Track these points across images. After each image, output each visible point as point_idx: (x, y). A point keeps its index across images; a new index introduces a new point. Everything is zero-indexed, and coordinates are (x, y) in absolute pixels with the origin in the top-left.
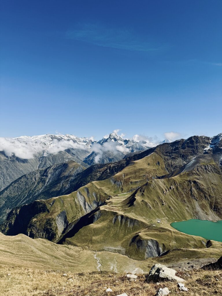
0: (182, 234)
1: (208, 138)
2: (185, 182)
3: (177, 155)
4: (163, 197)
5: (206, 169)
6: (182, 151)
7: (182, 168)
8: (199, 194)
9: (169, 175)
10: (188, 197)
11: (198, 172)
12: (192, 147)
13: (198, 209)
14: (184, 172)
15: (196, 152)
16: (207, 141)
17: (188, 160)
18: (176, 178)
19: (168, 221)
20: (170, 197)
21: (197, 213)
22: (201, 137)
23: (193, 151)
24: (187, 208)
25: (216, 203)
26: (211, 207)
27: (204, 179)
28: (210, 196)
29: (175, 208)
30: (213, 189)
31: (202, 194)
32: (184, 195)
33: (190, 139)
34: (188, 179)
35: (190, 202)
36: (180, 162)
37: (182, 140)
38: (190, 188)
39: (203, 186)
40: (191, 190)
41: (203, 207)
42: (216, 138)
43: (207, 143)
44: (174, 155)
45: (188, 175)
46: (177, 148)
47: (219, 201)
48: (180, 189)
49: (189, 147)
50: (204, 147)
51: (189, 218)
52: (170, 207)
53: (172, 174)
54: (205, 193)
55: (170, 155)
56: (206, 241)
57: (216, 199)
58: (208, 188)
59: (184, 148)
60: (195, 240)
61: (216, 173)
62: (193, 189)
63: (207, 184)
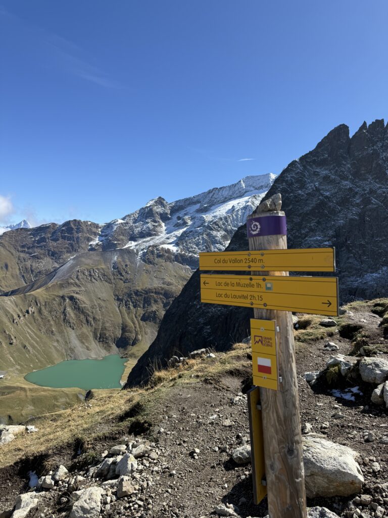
0: (44, 390)
1: (97, 226)
2: (54, 299)
3: (42, 252)
4: (11, 330)
5: (90, 275)
6: (52, 244)
7: (51, 275)
8: (78, 317)
9: (26, 287)
10: (58, 325)
11: (77, 281)
12: (69, 239)
13: (75, 342)
14: (54, 281)
15: (76, 246)
16: (94, 230)
17: (61, 261)
18: (39, 293)
19: (21, 372)
20: (26, 329)
21: (72, 350)
22: (85, 222)
23: (72, 245)
24: (56, 344)
25: (104, 328)
26: (95, 337)
27: (87, 292)
28: (94, 318)
29: (34, 347)
30: (101, 307)
31: (82, 317)
32: (52, 323)
33: (67, 224)
34: (61, 294)
35: (61, 332)
36: (46, 264)
37: (54, 224)
38: (62, 310)
39: (85, 303)
40: (64, 313)
41: (82, 338)
42: (109, 226)
43: (95, 234)
44: (37, 251)
45: (61, 286)
46: (43, 240)
47: (107, 325)
48: (45, 312)
49: (64, 238)
50: (89, 240)
51: (58, 360)
52: (25, 347)
53: (32, 286)
54: (86, 315)
55: (30, 250)
56: (85, 393)
57: (103, 323)
58: (92, 307)
59: (56, 240)
60: (67, 395)
61: (106, 281)
62: (68, 309)
63: (91, 301)
